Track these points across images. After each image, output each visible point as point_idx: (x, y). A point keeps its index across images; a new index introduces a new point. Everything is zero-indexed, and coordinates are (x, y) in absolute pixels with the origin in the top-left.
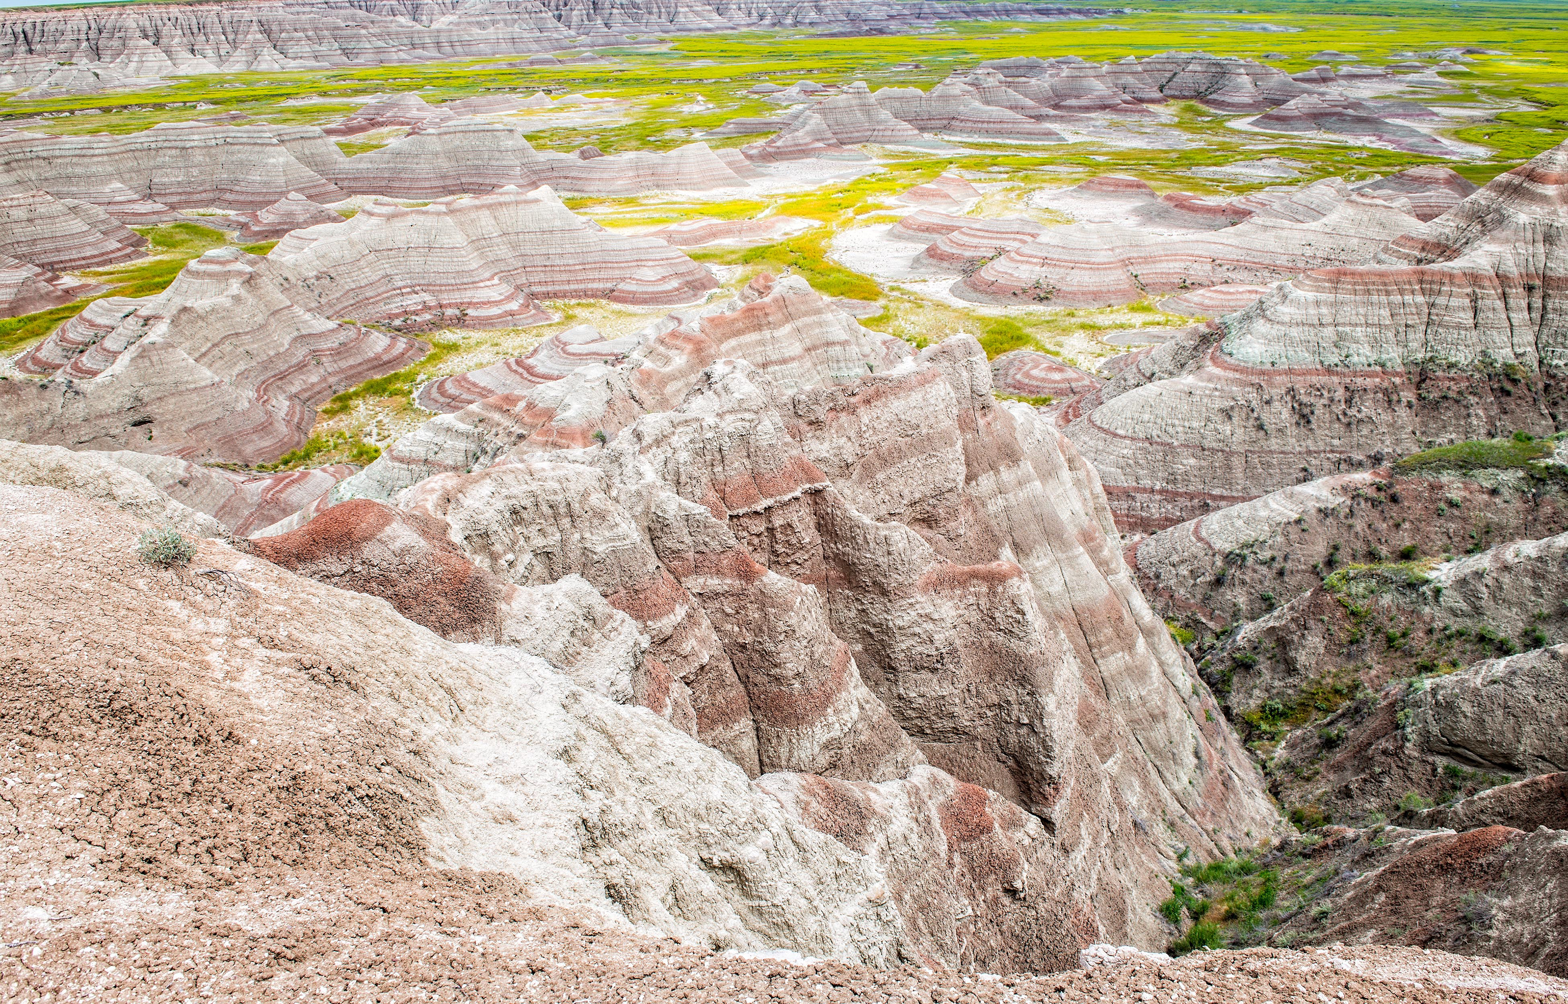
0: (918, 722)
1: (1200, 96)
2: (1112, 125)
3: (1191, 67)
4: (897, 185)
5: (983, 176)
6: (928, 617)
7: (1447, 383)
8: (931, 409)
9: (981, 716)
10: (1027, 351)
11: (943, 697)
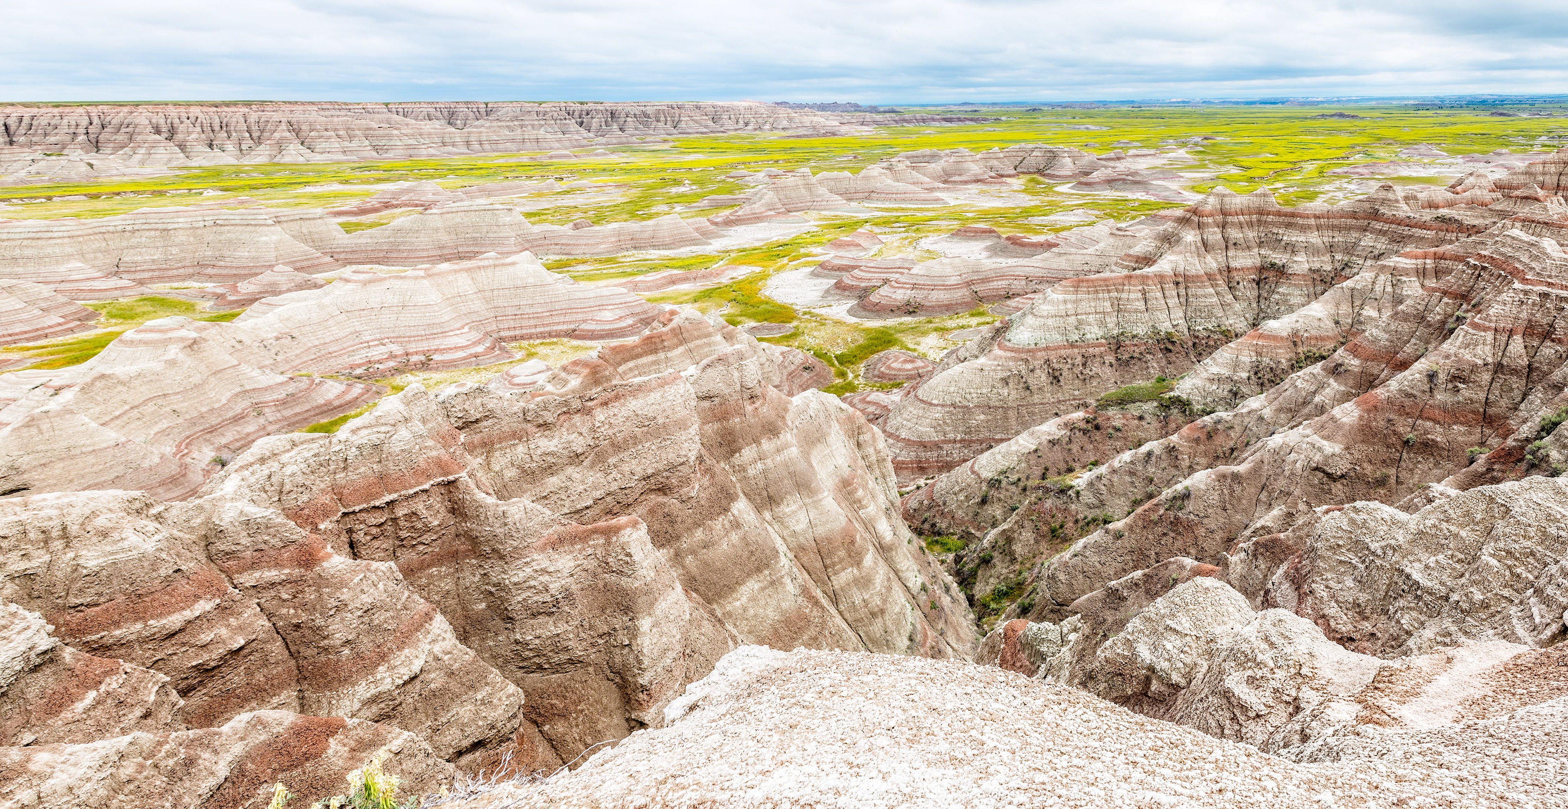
0: (536, 660)
1: (1040, 172)
2: (982, 193)
3: (1034, 154)
4: (824, 239)
5: (887, 230)
6: (544, 571)
7: (1133, 348)
8: (669, 404)
9: (593, 645)
10: (894, 350)
11: (558, 635)
